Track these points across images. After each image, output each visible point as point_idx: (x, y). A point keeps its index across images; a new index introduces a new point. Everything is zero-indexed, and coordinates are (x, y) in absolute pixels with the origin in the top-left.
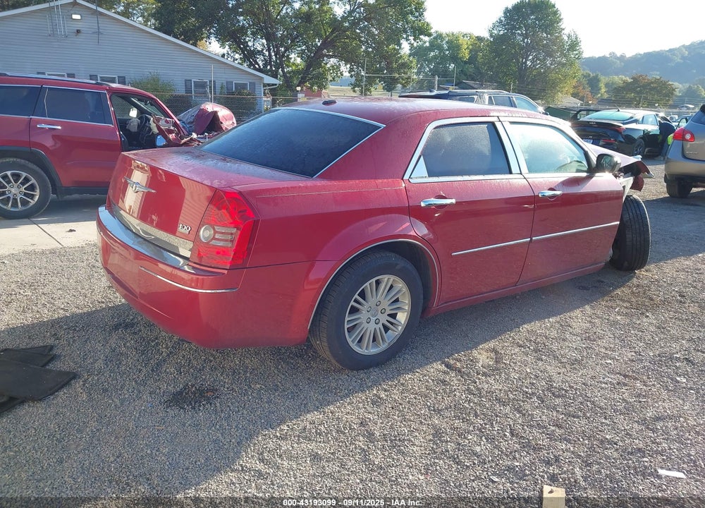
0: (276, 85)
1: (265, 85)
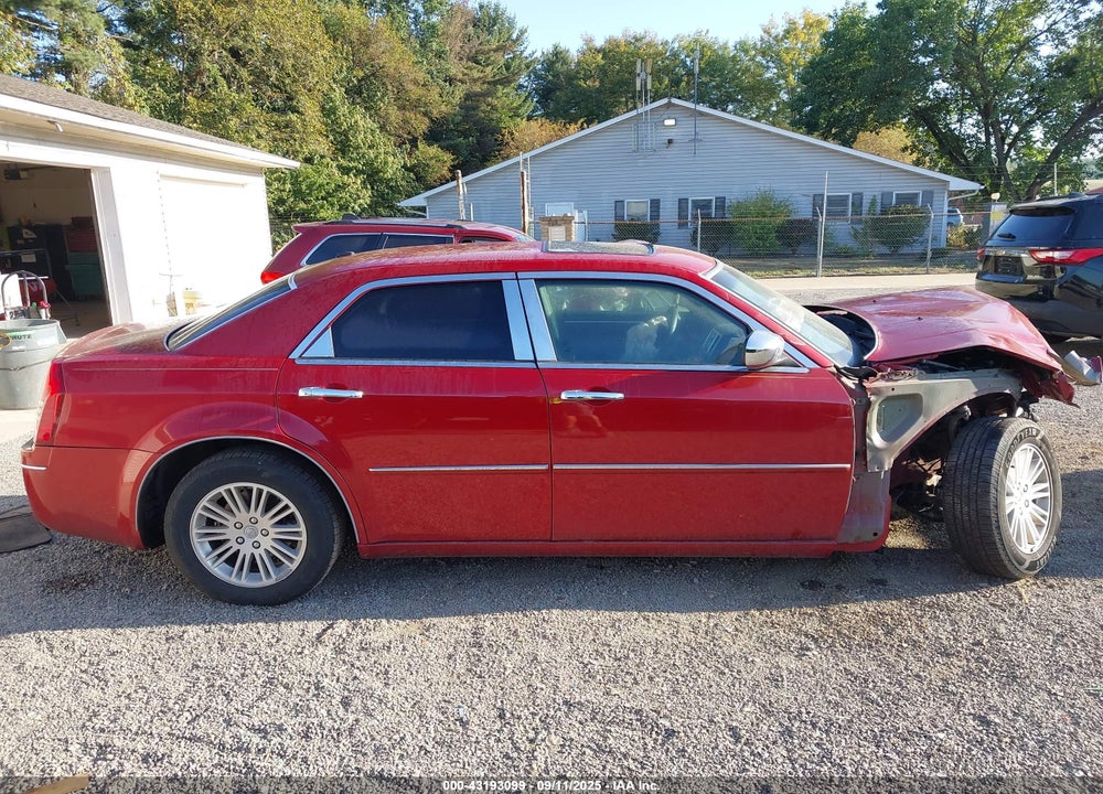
0: (974, 191)
1: (952, 194)
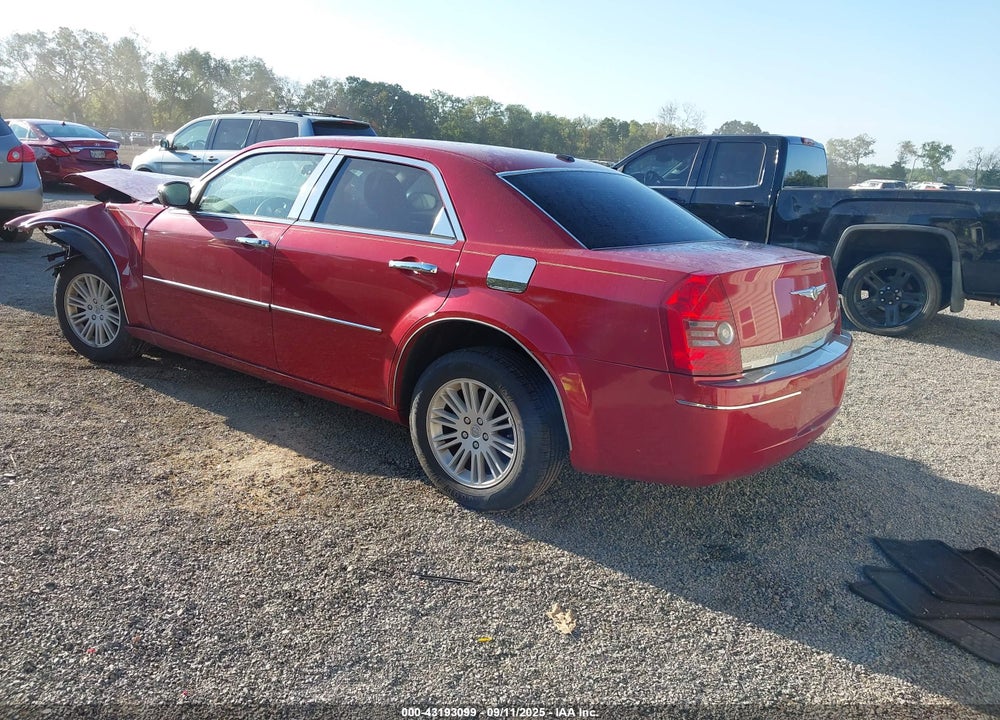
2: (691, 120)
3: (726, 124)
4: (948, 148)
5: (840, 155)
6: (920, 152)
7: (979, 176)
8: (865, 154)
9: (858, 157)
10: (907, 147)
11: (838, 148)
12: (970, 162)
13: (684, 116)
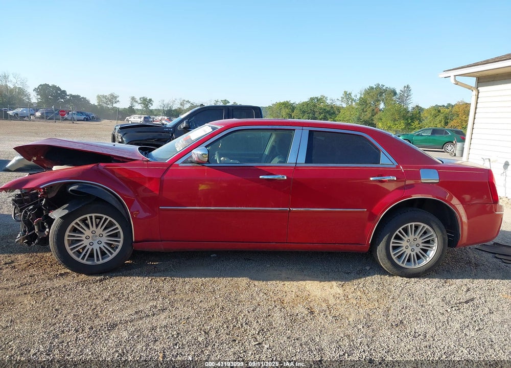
2: (19, 83)
3: (41, 85)
4: (150, 100)
5: (104, 103)
6: (139, 101)
7: (165, 112)
8: (116, 102)
9: (112, 103)
10: (133, 99)
11: (103, 99)
12: (160, 106)
13: (14, 81)
